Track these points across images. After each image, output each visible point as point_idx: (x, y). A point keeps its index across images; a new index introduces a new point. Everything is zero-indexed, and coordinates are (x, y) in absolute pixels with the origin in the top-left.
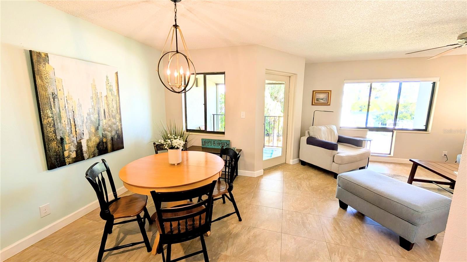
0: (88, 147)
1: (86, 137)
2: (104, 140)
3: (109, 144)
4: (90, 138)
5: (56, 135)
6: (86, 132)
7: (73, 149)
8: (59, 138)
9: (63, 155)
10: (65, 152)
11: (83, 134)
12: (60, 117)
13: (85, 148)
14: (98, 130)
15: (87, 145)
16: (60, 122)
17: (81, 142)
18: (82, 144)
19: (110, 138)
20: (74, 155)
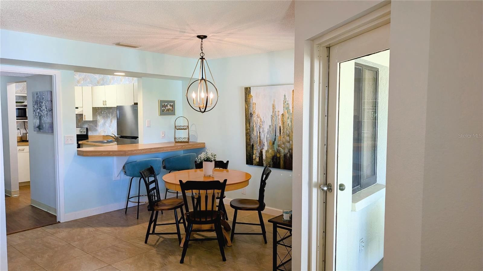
0: (266, 157)
1: (265, 148)
2: (278, 156)
3: (282, 160)
4: (268, 149)
5: (250, 142)
6: (266, 144)
7: (258, 155)
8: (251, 144)
9: (253, 157)
10: (253, 155)
11: (264, 145)
12: (253, 129)
13: (264, 157)
14: (274, 144)
15: (266, 155)
16: (253, 134)
17: (262, 151)
18: (263, 153)
19: (283, 155)
20: (257, 160)
